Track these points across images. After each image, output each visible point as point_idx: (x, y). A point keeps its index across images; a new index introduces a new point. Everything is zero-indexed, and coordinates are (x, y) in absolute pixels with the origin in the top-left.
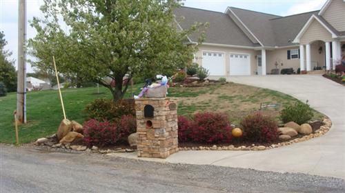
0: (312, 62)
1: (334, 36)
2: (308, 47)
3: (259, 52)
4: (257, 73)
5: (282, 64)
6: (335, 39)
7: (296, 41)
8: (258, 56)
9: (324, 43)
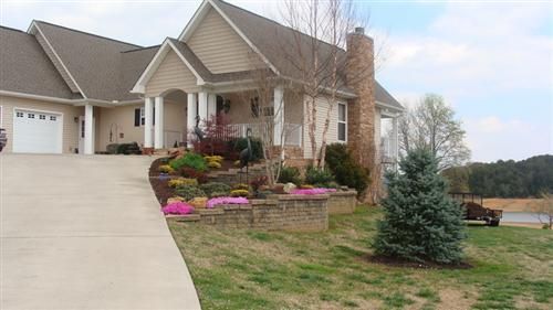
0: (165, 130)
1: (200, 82)
2: (158, 101)
3: (82, 110)
4: (77, 152)
5: (122, 135)
6: (203, 87)
7: (138, 89)
8: (80, 118)
9: (186, 95)
